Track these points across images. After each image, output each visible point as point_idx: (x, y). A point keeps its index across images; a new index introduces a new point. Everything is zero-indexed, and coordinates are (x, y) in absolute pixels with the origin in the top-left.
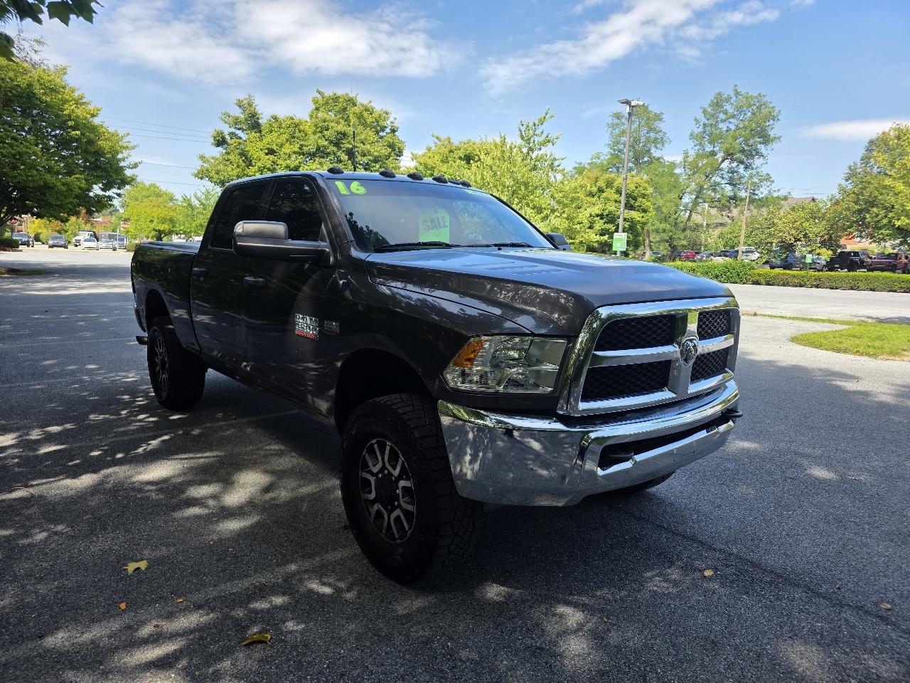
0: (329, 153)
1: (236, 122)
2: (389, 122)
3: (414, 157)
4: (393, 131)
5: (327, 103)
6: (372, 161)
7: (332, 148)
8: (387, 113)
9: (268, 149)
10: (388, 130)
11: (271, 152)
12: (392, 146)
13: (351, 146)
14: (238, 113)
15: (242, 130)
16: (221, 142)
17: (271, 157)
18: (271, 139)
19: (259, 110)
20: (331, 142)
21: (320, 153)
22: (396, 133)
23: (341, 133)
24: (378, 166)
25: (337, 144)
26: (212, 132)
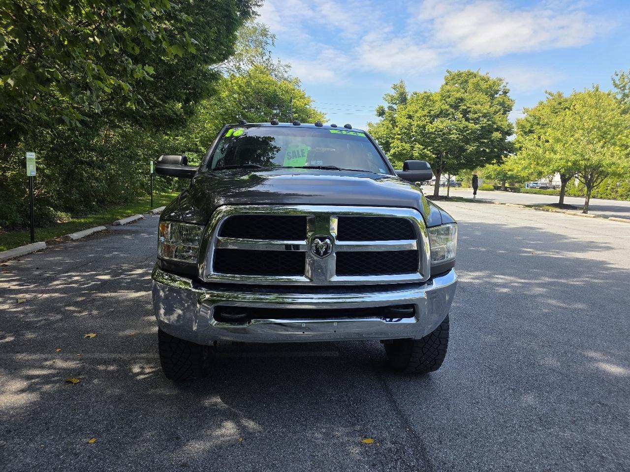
0: (449, 114)
1: (392, 99)
2: (501, 87)
3: (526, 111)
4: (505, 93)
5: (453, 79)
6: (482, 117)
7: (451, 110)
8: (501, 80)
9: (408, 115)
10: (501, 93)
11: (410, 117)
12: (502, 104)
13: (465, 107)
14: (393, 93)
15: (396, 104)
16: (381, 113)
17: (408, 120)
18: (411, 108)
19: (407, 90)
20: (451, 106)
21: (442, 114)
22: (508, 94)
23: (459, 99)
24: (485, 120)
25: (456, 107)
26: (377, 107)
